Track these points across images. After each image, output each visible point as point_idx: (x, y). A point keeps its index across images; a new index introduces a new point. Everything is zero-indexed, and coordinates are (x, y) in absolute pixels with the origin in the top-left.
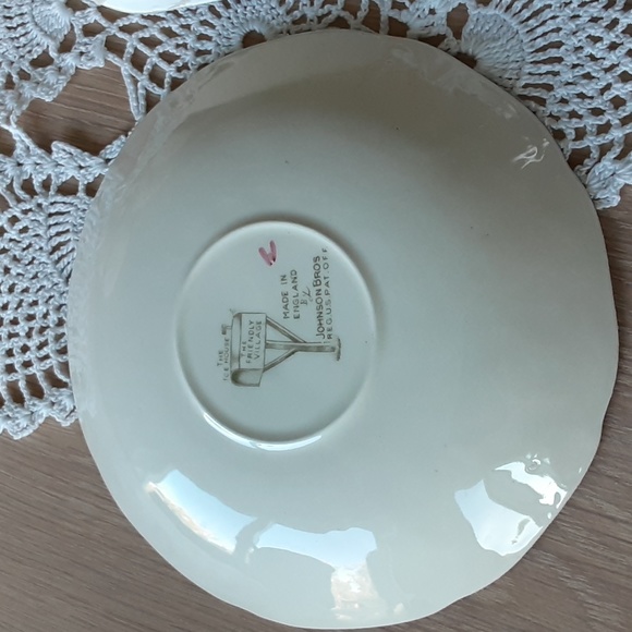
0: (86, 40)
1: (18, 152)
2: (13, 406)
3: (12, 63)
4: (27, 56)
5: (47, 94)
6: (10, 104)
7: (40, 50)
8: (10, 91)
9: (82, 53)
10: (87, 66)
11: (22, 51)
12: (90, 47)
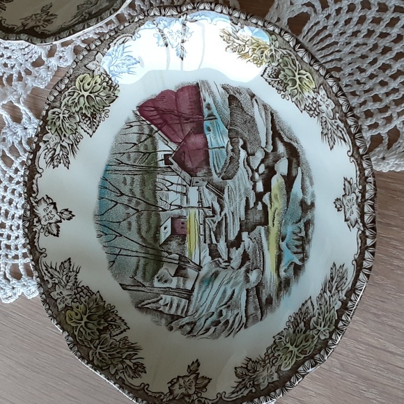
0: (62, 49)
1: (24, 120)
2: (27, 279)
3: (21, 64)
4: (29, 60)
5: (42, 84)
6: (20, 91)
7: (37, 56)
8: (20, 82)
9: (61, 57)
10: (64, 65)
11: (27, 57)
12: (65, 53)
